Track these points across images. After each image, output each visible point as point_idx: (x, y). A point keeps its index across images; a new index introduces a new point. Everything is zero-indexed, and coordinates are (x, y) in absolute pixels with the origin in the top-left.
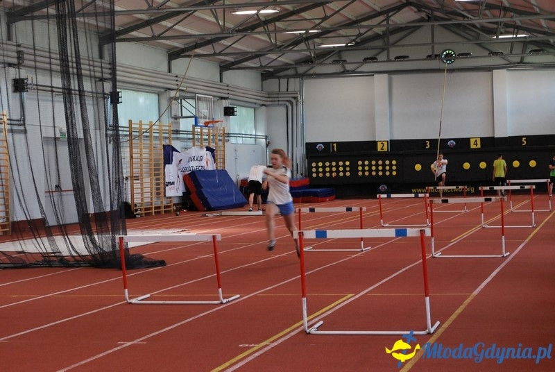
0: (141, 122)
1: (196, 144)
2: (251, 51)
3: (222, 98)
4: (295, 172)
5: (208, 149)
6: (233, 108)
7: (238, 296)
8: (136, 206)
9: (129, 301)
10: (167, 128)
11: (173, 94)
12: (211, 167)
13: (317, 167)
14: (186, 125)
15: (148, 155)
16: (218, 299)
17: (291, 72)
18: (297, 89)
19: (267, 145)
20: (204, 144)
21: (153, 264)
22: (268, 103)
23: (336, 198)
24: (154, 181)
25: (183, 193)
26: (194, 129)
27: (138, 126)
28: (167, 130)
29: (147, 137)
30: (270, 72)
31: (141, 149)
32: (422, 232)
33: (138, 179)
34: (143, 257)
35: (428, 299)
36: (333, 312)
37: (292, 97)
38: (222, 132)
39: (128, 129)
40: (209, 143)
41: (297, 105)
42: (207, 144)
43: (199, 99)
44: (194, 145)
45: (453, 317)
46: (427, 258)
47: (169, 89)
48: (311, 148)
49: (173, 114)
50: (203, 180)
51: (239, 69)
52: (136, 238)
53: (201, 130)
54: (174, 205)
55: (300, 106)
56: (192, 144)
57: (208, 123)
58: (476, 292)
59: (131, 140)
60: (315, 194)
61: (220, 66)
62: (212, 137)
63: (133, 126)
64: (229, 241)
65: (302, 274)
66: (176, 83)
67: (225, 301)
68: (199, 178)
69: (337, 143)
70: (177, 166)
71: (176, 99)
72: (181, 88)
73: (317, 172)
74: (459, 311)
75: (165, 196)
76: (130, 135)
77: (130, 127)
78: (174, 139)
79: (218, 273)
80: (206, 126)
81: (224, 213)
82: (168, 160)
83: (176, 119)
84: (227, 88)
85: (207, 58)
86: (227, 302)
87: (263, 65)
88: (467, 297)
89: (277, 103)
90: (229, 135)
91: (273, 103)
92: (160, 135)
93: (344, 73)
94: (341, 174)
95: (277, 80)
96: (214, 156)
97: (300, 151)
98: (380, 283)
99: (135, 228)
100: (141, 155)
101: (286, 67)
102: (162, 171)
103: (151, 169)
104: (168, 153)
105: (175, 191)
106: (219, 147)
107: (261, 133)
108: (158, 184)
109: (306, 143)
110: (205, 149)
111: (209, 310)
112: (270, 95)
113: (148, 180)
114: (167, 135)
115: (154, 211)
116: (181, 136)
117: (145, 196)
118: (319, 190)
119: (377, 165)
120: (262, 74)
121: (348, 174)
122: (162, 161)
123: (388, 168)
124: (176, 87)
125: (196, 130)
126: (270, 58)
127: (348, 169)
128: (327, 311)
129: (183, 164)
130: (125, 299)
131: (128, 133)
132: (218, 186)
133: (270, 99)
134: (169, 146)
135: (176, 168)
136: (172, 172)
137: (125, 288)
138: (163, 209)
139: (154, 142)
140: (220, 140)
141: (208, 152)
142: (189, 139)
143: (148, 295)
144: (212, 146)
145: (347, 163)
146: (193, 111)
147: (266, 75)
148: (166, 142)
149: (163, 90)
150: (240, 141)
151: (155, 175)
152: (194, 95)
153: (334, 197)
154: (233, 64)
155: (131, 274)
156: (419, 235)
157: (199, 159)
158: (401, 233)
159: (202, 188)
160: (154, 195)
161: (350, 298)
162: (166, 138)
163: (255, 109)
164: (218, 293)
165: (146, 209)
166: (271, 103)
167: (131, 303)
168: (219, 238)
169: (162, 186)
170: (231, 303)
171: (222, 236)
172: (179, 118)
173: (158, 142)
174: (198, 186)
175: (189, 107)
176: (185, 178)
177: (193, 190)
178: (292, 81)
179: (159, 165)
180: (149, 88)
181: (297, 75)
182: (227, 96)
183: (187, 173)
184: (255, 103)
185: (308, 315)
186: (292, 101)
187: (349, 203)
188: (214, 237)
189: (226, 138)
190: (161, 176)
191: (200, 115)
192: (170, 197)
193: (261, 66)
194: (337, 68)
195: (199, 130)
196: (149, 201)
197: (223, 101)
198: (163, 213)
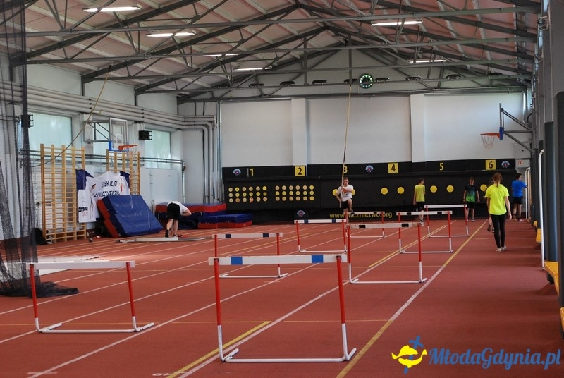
0: (53, 146)
1: (110, 168)
2: (167, 74)
3: (137, 122)
4: (211, 197)
5: (123, 174)
6: (148, 133)
7: (153, 324)
8: (47, 232)
9: (40, 330)
10: (80, 152)
11: (86, 117)
12: (125, 192)
13: (234, 192)
14: (99, 149)
15: (60, 180)
16: (131, 327)
17: (207, 96)
18: (214, 113)
19: (183, 170)
20: (118, 169)
21: (64, 292)
22: (184, 127)
23: (254, 223)
24: (66, 207)
25: (97, 219)
26: (108, 153)
27: (50, 150)
28: (80, 154)
29: (59, 161)
30: (186, 95)
31: (53, 174)
32: (339, 258)
33: (50, 205)
34: (55, 284)
35: (344, 325)
36: (249, 340)
37: (209, 121)
38: (136, 156)
39: (39, 154)
40: (123, 168)
41: (213, 129)
42: (121, 169)
43: (113, 123)
44: (108, 170)
45: (370, 343)
46: (343, 284)
47: (83, 113)
48: (227, 173)
49: (87, 138)
50: (117, 205)
51: (154, 92)
52: (48, 265)
53: (116, 154)
54: (87, 231)
55: (216, 130)
56: (105, 168)
57: (123, 147)
58: (393, 318)
59: (42, 165)
60: (232, 220)
61: (135, 90)
62: (126, 162)
63: (45, 150)
64: (144, 268)
65: (218, 301)
66: (90, 106)
67: (138, 329)
68: (113, 203)
69: (254, 168)
70: (91, 191)
71: (89, 122)
72: (94, 112)
73: (234, 198)
74: (375, 338)
75: (78, 222)
76: (42, 159)
77: (42, 151)
78: (88, 163)
79: (131, 300)
80: (120, 150)
81: (139, 239)
82: (81, 185)
83: (89, 143)
84: (142, 112)
85: (121, 81)
86: (141, 331)
87: (179, 88)
88: (384, 323)
89: (193, 127)
90: (143, 159)
91: (190, 127)
92: (73, 160)
93: (262, 97)
94: (258, 199)
95: (193, 104)
96: (128, 181)
97: (216, 176)
98: (297, 310)
99: (46, 254)
100: (53, 179)
101: (202, 90)
102: (74, 197)
103: (63, 194)
104: (81, 178)
105: (89, 217)
106: (134, 172)
107: (177, 158)
108: (71, 210)
109: (223, 168)
110: (120, 174)
111: (123, 339)
112: (186, 119)
113: (60, 206)
114: (80, 160)
115: (66, 237)
116: (95, 160)
117: (57, 222)
118: (236, 216)
119: (294, 190)
120: (178, 97)
121: (265, 199)
122: (75, 186)
123: (305, 193)
124: (90, 110)
125: (110, 154)
126: (186, 82)
127: (265, 194)
128: (243, 338)
129: (97, 190)
130: (36, 329)
131: (39, 157)
132: (133, 211)
133: (186, 123)
134: (81, 170)
135: (89, 194)
136: (85, 198)
137: (36, 317)
138: (75, 236)
139: (66, 167)
140: (134, 165)
141: (122, 177)
142: (103, 163)
143: (60, 324)
144: (127, 170)
145: (265, 188)
146: (107, 135)
147: (182, 99)
148: (79, 167)
149: (76, 114)
150: (155, 165)
151: (68, 200)
152: (107, 119)
153: (251, 222)
154: (148, 87)
155: (42, 303)
156: (335, 261)
157: (113, 184)
158: (317, 259)
159: (116, 213)
160: (67, 221)
161: (266, 325)
162: (79, 162)
163: (170, 133)
164: (132, 321)
165: (58, 236)
166: (187, 127)
167: (41, 332)
168: (133, 265)
169: (75, 211)
170: (145, 332)
171: (136, 262)
172: (93, 142)
173: (71, 167)
174: (112, 211)
175: (102, 131)
176: (98, 203)
177: (107, 215)
178: (208, 104)
179: (71, 190)
180: (62, 112)
181: (213, 99)
182: (141, 119)
183: (101, 198)
184: (171, 127)
185: (224, 343)
186: (208, 126)
187: (266, 228)
188: (128, 264)
189: (141, 163)
190: (74, 202)
191: (115, 139)
192: (83, 223)
193: (177, 90)
194: (254, 92)
195: (113, 155)
196: (62, 226)
197: (138, 124)
198: (76, 239)
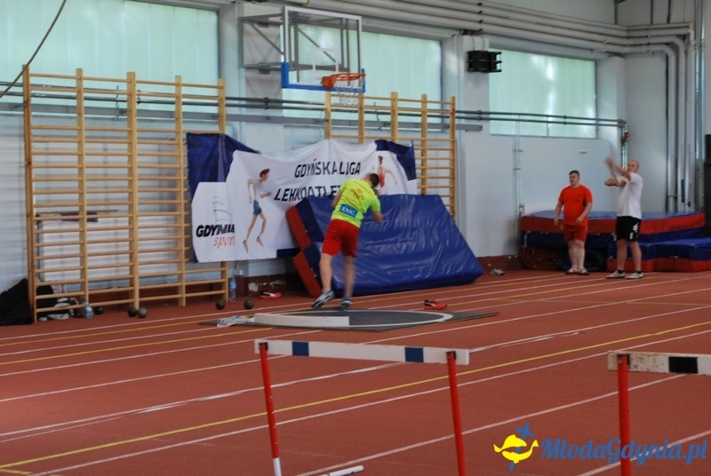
1: (336, 133)
3: (464, 32)
5: (383, 145)
6: (494, 55)
8: (47, 289)
10: (211, 93)
18: (690, 17)
19: (624, 139)
20: (366, 134)
22: (626, 50)
25: (280, 251)
26: (327, 97)
27: (65, 83)
31: (80, 144)
37: (679, 36)
38: (447, 108)
40: (392, 133)
41: (686, 52)
42: (382, 135)
44: (328, 136)
53: (360, 100)
55: (694, 54)
56: (322, 132)
63: (38, 81)
68: (320, 215)
75: (193, 260)
76: (26, 105)
77: (24, 84)
82: (207, 172)
83: (264, 71)
84: (478, 9)
89: (644, 49)
90: (482, 116)
91: (638, 49)
92: (178, 108)
100: (80, 157)
102: (179, 200)
104: (211, 155)
109: (706, 137)
110: (375, 146)
112: (631, 32)
114: (213, 110)
115: (138, 299)
116: (286, 113)
122: (183, 176)
131: (19, 100)
133: (631, 41)
136: (225, 201)
138: (183, 295)
141: (386, 154)
144: (401, 138)
148: (204, 127)
157: (344, 169)
162: (211, 117)
163: (597, 63)
165: (100, 297)
166: (632, 49)
169: (177, 235)
173: (172, 127)
176: (290, 214)
177: (304, 243)
182: (476, 26)
184: (592, 50)
186: (676, 45)
190: (178, 212)
192: (217, 264)
195: (353, 101)
196: (119, 274)
197: (468, 37)
198: (184, 303)
